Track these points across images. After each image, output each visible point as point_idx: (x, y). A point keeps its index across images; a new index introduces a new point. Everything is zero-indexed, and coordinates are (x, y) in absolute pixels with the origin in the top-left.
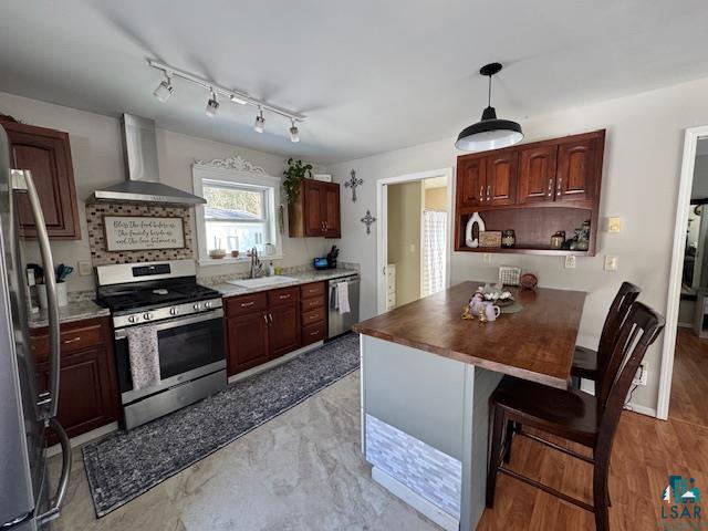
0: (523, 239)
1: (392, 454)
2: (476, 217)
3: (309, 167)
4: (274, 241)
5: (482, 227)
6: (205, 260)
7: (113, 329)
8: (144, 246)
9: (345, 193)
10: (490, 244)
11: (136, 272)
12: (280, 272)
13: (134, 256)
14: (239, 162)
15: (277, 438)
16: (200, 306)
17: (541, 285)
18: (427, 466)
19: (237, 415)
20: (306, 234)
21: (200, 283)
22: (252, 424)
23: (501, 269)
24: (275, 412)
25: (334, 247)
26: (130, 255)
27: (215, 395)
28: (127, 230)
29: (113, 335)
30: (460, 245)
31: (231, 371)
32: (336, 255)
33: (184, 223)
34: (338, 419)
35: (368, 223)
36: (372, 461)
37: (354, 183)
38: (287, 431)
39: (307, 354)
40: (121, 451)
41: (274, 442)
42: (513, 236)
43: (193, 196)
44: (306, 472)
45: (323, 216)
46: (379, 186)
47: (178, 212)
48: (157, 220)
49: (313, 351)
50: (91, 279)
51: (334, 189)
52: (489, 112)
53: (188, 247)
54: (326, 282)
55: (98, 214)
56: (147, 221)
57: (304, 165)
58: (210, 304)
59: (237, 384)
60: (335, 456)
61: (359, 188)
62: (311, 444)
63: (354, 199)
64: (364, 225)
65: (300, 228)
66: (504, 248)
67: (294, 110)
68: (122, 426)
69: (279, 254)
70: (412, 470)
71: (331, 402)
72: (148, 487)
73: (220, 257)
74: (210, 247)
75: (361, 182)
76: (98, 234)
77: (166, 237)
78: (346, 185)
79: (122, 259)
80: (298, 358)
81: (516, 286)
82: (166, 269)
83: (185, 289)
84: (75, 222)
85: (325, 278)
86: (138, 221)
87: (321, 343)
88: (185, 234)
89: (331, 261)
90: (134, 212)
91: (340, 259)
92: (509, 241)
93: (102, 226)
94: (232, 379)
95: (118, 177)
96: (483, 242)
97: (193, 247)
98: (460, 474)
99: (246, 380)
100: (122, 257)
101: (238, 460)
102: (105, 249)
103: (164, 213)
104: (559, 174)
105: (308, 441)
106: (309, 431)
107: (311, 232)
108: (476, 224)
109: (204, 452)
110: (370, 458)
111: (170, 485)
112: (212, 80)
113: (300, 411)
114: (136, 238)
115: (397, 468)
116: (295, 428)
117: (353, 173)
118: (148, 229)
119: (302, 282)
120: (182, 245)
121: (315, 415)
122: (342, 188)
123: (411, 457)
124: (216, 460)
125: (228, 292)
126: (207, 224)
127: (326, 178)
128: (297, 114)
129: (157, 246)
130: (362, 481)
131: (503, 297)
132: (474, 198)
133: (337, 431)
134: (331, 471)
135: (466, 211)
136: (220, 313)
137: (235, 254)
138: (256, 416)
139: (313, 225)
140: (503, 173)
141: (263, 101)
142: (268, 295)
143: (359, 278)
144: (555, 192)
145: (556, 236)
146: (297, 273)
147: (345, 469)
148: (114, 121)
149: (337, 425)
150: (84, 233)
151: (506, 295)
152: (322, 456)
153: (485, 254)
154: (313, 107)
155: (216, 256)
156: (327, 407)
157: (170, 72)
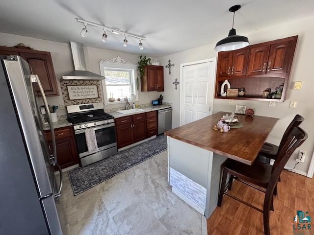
0: (249, 92)
1: (179, 183)
2: (226, 82)
3: (149, 59)
4: (135, 94)
5: (229, 87)
6: (107, 102)
7: (74, 130)
8: (83, 97)
9: (166, 70)
10: (232, 94)
11: (81, 108)
12: (138, 107)
13: (80, 102)
14: (119, 59)
15: (136, 173)
16: (105, 122)
17: (256, 114)
18: (193, 189)
19: (121, 164)
20: (148, 90)
21: (105, 112)
22: (127, 168)
23: (237, 106)
24: (135, 163)
25: (161, 96)
26: (78, 101)
27: (113, 156)
28: (76, 91)
29: (74, 133)
30: (218, 95)
31: (119, 147)
32: (162, 99)
33: (97, 87)
34: (160, 168)
35: (176, 85)
36: (172, 185)
37: (170, 66)
38: (140, 171)
39: (149, 141)
40: (80, 173)
41: (135, 175)
42: (244, 91)
43: (101, 76)
44: (147, 187)
45: (156, 82)
46: (181, 67)
47: (95, 83)
48: (87, 87)
49: (152, 140)
50: (65, 111)
51: (160, 69)
52: (233, 32)
53: (100, 98)
54: (157, 111)
55: (65, 85)
56: (83, 87)
57: (147, 58)
58: (109, 121)
59: (121, 152)
60: (158, 182)
61: (172, 68)
62: (149, 176)
63: (170, 73)
64: (174, 86)
65: (146, 87)
66: (239, 97)
67: (140, 35)
68: (80, 165)
69: (137, 99)
70: (187, 190)
71: (158, 161)
72: (90, 187)
73: (113, 101)
74: (109, 97)
75: (173, 65)
76: (65, 93)
77: (91, 93)
78: (166, 67)
79: (75, 103)
80: (145, 142)
81: (243, 115)
82: (92, 106)
83: (100, 115)
84: (57, 88)
85: (157, 109)
86: (80, 87)
87: (155, 137)
88: (98, 92)
89: (160, 101)
90: (78, 83)
91: (163, 101)
92: (242, 93)
93: (67, 89)
94: (119, 150)
95: (71, 69)
96: (229, 94)
97: (101, 97)
98: (206, 193)
99: (125, 150)
100: (75, 102)
101: (122, 180)
102: (69, 99)
103: (90, 84)
104: (270, 60)
105: (148, 175)
106: (149, 171)
107: (150, 89)
108: (226, 85)
109: (109, 177)
110: (171, 184)
111: (98, 187)
112: (103, 25)
113: (145, 164)
114: (80, 94)
115: (181, 188)
116: (143, 170)
117: (169, 61)
118: (84, 90)
119: (147, 111)
120: (97, 96)
121: (151, 166)
122: (165, 68)
123: (187, 185)
124: (114, 180)
125: (116, 116)
126: (107, 87)
127: (157, 64)
128: (142, 36)
129: (88, 97)
130: (168, 192)
131: (233, 121)
132: (225, 73)
133: (160, 172)
134: (156, 187)
135: (221, 79)
136: (113, 125)
137: (119, 100)
138: (128, 164)
139: (151, 86)
140: (241, 60)
141: (126, 32)
142: (132, 117)
143: (172, 109)
144: (267, 69)
145: (266, 91)
146: (145, 107)
147: (162, 187)
148: (67, 45)
149: (160, 170)
150: (60, 93)
151: (236, 120)
152: (153, 181)
153: (230, 100)
154: (149, 33)
155: (111, 101)
156: (156, 163)
157: (86, 23)
